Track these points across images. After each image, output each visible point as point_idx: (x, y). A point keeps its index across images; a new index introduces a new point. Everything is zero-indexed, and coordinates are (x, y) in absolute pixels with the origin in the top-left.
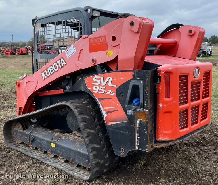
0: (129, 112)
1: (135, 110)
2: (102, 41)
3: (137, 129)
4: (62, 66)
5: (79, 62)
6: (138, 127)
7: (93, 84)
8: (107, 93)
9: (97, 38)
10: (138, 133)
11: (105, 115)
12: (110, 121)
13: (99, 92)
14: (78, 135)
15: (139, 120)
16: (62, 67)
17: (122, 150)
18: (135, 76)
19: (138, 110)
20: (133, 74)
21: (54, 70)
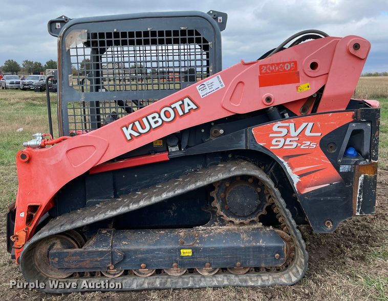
0: (344, 168)
1: (356, 163)
2: (287, 69)
3: (359, 188)
4: (186, 111)
5: (232, 104)
6: (361, 186)
7: (271, 135)
8: (302, 147)
9: (278, 64)
10: (360, 194)
11: (295, 179)
12: (306, 187)
13: (285, 147)
14: (237, 221)
15: (363, 176)
16: (184, 114)
17: (328, 223)
18: (356, 117)
19: (362, 163)
20: (353, 115)
21: (163, 121)
